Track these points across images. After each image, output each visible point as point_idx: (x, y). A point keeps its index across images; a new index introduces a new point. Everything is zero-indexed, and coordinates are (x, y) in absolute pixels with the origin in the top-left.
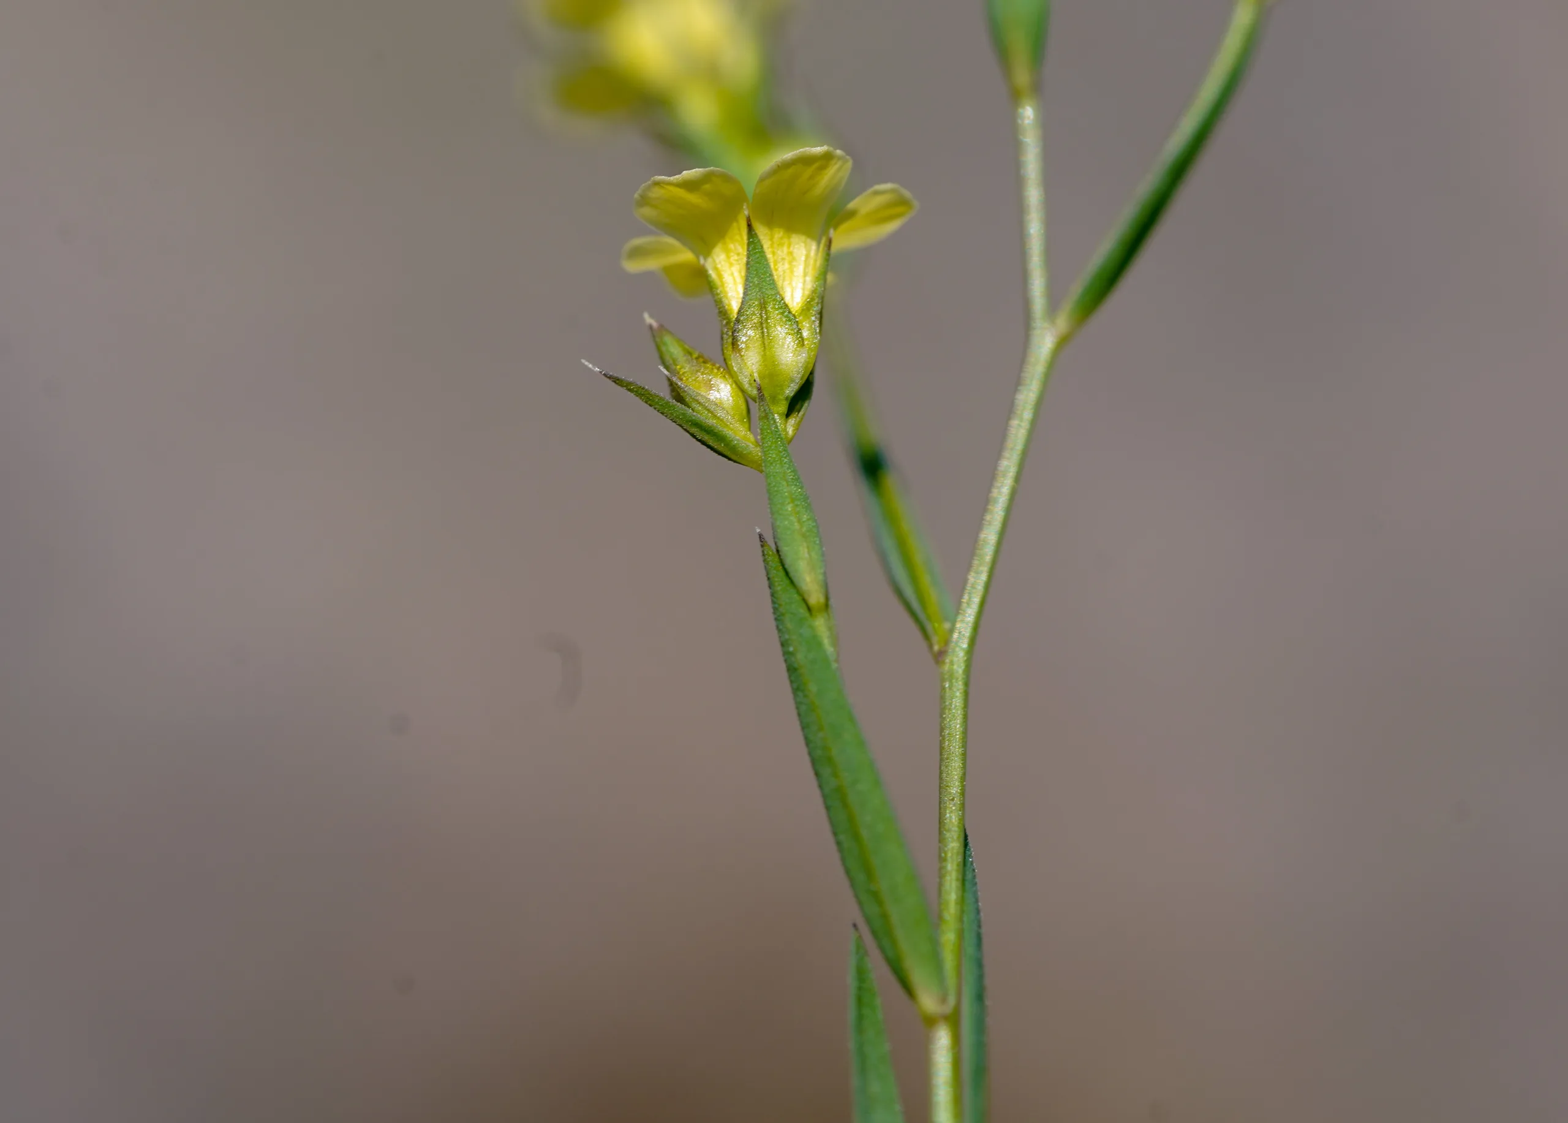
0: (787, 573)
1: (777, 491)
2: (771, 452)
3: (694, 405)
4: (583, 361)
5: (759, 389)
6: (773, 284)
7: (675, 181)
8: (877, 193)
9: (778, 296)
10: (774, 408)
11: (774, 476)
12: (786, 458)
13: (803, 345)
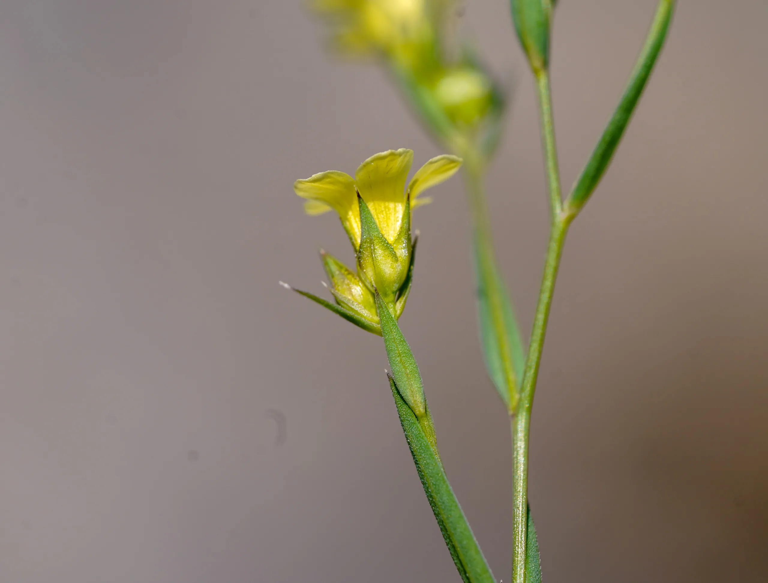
0: (402, 398)
1: (391, 350)
2: (386, 327)
3: (342, 304)
4: (281, 283)
5: (376, 290)
6: (377, 229)
7: (310, 180)
8: (432, 163)
9: (380, 235)
10: (386, 300)
11: (389, 341)
12: (395, 329)
13: (397, 260)
